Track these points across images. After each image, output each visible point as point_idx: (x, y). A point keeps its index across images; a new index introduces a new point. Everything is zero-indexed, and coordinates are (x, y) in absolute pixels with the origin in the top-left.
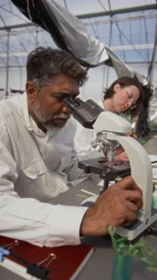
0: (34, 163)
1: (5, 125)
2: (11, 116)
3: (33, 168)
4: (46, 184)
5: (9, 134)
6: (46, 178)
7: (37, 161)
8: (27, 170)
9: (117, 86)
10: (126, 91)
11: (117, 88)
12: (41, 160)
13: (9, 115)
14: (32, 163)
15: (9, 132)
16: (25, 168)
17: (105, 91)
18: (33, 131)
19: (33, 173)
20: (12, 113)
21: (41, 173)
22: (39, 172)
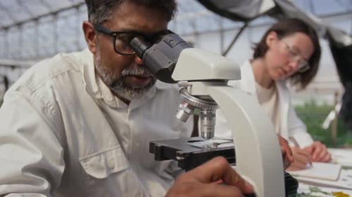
0: (104, 153)
1: (52, 87)
2: (66, 74)
3: (100, 160)
4: (126, 190)
5: (57, 102)
6: (126, 180)
7: (111, 150)
8: (88, 163)
9: (273, 35)
10: (286, 44)
11: (272, 39)
12: (117, 148)
13: (63, 74)
14: (98, 153)
15: (58, 99)
16: (85, 160)
17: (254, 46)
18: (102, 100)
19: (99, 169)
20: (68, 72)
21: (116, 170)
22: (113, 168)
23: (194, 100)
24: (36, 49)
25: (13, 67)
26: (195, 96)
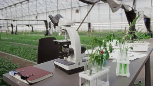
23: (63, 31)
24: (22, 14)
25: (14, 20)
26: (63, 30)
